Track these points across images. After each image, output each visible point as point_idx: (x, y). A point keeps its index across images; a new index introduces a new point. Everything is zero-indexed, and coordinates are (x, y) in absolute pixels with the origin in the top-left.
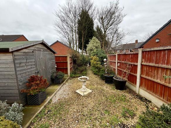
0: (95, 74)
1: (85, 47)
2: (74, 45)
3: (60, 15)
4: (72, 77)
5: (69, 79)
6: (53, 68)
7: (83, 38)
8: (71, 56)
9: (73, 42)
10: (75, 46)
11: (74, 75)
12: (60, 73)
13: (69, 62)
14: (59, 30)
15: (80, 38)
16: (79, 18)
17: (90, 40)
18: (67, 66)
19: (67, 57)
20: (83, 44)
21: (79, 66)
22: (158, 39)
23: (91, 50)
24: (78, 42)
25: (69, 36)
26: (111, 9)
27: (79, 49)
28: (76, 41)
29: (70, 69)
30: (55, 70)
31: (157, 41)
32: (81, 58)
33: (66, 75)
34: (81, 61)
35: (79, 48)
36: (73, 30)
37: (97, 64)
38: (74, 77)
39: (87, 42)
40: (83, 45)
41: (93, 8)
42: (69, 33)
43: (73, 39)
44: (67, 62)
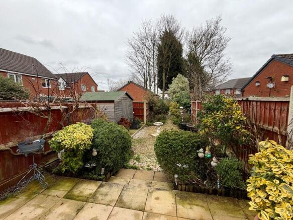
0: (174, 123)
1: (167, 88)
2: (151, 83)
3: (133, 43)
4: (147, 125)
5: (145, 126)
6: (131, 114)
7: (164, 74)
8: (147, 102)
9: (150, 80)
10: (153, 85)
11: (150, 123)
12: (137, 119)
13: (145, 108)
14: (132, 63)
15: (160, 72)
16: (160, 43)
17: (174, 78)
18: (143, 113)
19: (143, 103)
20: (164, 82)
21: (156, 114)
22: (258, 82)
23: (174, 93)
24: (157, 78)
25: (145, 71)
26: (208, 30)
27: (159, 89)
28: (154, 78)
29: (146, 116)
30: (132, 116)
31: (257, 84)
32: (159, 104)
33: (142, 122)
34: (159, 107)
35: (159, 87)
36: (151, 63)
37: (176, 112)
38: (150, 125)
39: (170, 81)
40: (164, 84)
41: (180, 29)
42: (145, 67)
43: (150, 75)
44: (143, 109)
